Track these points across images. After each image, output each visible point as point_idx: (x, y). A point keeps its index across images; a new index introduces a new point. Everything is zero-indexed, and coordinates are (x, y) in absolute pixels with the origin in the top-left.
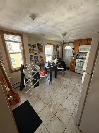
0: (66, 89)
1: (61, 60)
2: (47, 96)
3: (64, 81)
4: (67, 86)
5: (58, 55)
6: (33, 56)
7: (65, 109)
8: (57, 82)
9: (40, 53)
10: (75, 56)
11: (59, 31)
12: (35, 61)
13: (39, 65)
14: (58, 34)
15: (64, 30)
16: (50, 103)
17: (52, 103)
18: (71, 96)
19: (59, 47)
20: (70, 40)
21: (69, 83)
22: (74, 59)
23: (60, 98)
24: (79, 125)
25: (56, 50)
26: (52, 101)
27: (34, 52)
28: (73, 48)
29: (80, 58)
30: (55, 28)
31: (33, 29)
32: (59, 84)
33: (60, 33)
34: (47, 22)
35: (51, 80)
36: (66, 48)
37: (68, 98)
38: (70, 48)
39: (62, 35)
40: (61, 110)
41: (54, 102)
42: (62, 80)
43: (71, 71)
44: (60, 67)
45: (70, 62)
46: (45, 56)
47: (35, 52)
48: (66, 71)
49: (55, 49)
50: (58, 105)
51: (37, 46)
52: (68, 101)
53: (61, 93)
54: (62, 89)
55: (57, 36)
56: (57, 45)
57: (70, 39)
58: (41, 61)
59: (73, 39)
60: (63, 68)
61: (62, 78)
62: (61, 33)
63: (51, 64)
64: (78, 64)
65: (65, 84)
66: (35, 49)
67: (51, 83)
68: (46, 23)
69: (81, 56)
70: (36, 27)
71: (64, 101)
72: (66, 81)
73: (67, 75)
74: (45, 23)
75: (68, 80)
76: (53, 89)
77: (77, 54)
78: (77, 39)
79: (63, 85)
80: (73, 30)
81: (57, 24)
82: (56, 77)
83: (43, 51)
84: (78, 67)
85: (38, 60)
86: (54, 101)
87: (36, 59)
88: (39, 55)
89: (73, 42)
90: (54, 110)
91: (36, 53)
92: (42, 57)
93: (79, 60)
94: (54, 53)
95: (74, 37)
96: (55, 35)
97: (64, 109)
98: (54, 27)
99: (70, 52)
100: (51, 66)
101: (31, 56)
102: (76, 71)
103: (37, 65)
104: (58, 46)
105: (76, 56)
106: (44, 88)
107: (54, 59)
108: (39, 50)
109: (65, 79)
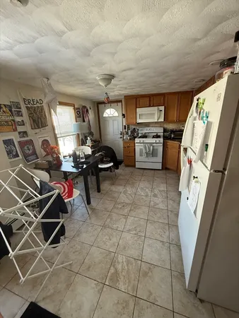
0: (133, 213)
1: (101, 145)
2: (96, 254)
3: (122, 194)
4: (134, 205)
5: (91, 134)
6: (16, 144)
7: (152, 266)
8: (107, 202)
9: (37, 131)
10: (130, 133)
11: (95, 69)
12: (26, 156)
13: (42, 170)
14: (92, 76)
15: (111, 66)
16: (112, 270)
17: (116, 269)
18: (150, 227)
19: (90, 111)
20: (115, 96)
21: (133, 196)
22: (130, 139)
23: (130, 242)
24: (197, 291)
25: (84, 121)
26: (113, 263)
27: (15, 130)
28: (123, 115)
29: (140, 135)
30: (89, 55)
31: (11, 48)
32: (114, 207)
33: (96, 75)
34: (71, 29)
35: (89, 202)
36: (105, 115)
37: (148, 234)
38: (116, 114)
39: (104, 79)
40: (146, 274)
41: (120, 260)
42: (116, 195)
43: (127, 166)
44: (103, 162)
45: (122, 146)
46: (56, 138)
47: (20, 129)
48: (117, 168)
49: (81, 119)
50: (132, 264)
51: (24, 110)
52: (151, 242)
53: (128, 227)
54: (126, 217)
55: (87, 83)
56: (84, 107)
57: (116, 93)
58: (44, 153)
59: (122, 92)
60: (112, 164)
61: (113, 188)
62: (99, 76)
63: (82, 158)
64: (141, 150)
65: (127, 201)
66: (18, 119)
67: (93, 210)
68: (64, 33)
69: (142, 130)
70: (21, 43)
71: (142, 247)
72: (125, 192)
73: (121, 177)
74: (60, 34)
75: (129, 190)
76: (104, 227)
77: (133, 127)
78: (130, 94)
79: (124, 205)
80: (131, 69)
81: (97, 45)
82: (99, 191)
83: (49, 123)
84: (141, 155)
85: (34, 153)
86: (121, 258)
87: (27, 152)
88: (37, 138)
89: (121, 101)
90: (129, 282)
91: (25, 133)
92: (45, 143)
93: (142, 140)
94: (80, 128)
95: (126, 89)
96: (82, 80)
97: (150, 268)
98: (86, 53)
99: (116, 123)
100: (83, 163)
101: (8, 143)
102: (138, 165)
103: (37, 167)
104: (87, 111)
105: (132, 132)
106: (79, 233)
107: (83, 143)
108: (34, 121)
109: (121, 189)
